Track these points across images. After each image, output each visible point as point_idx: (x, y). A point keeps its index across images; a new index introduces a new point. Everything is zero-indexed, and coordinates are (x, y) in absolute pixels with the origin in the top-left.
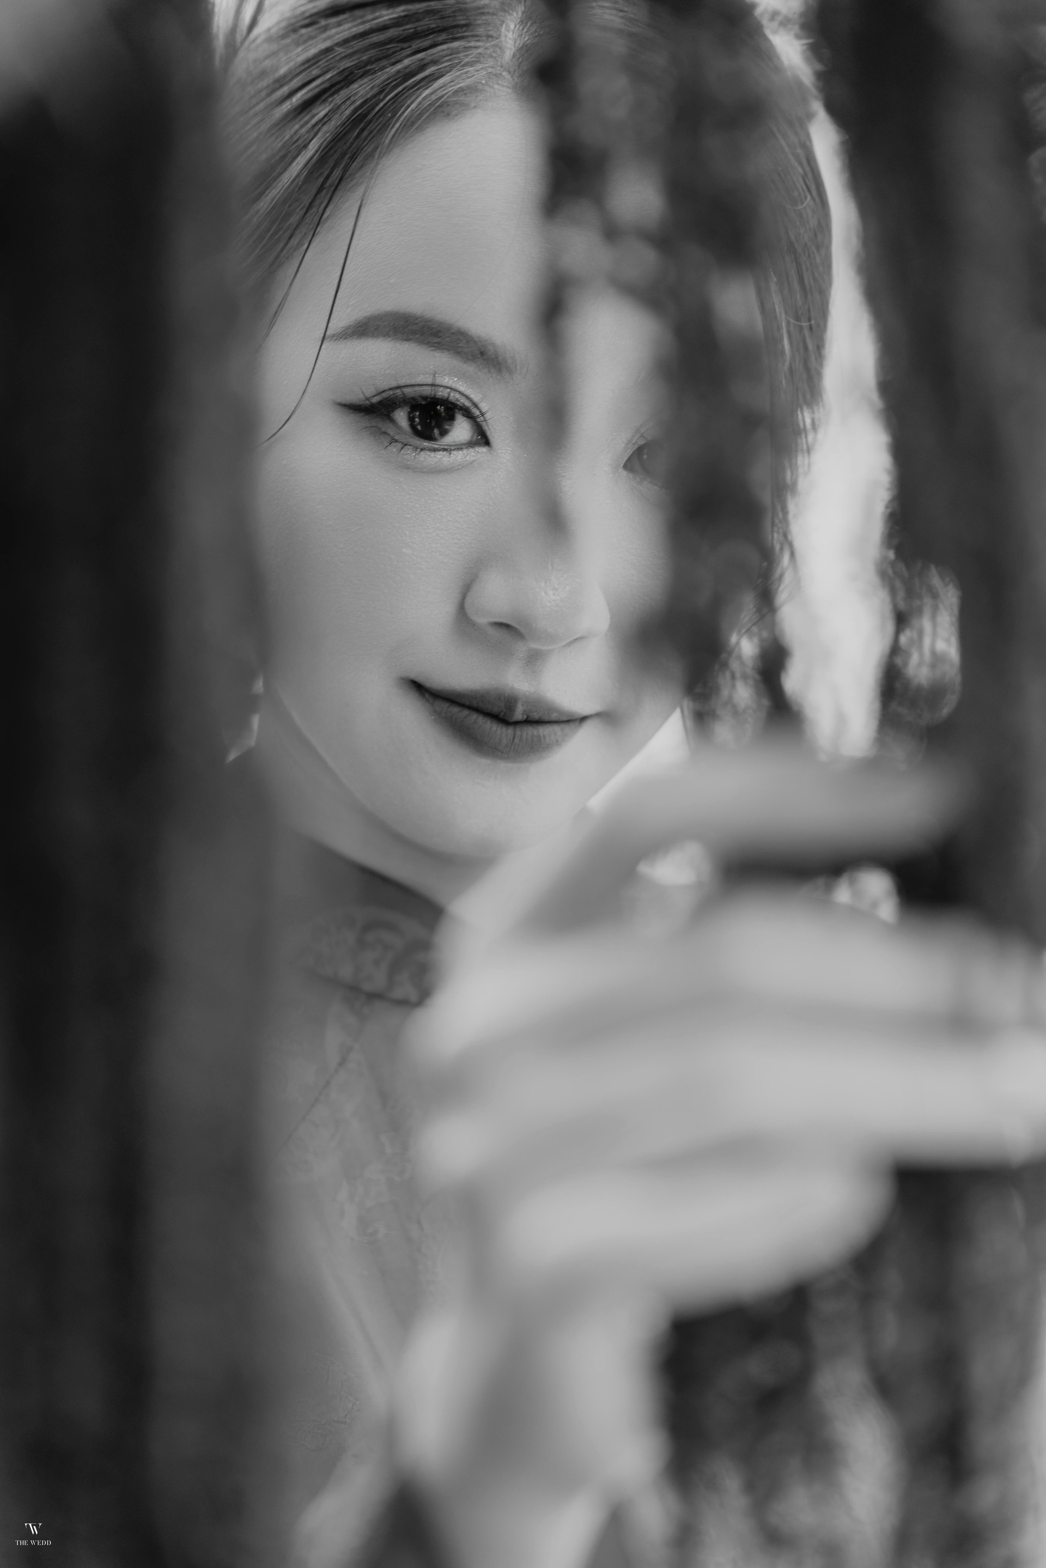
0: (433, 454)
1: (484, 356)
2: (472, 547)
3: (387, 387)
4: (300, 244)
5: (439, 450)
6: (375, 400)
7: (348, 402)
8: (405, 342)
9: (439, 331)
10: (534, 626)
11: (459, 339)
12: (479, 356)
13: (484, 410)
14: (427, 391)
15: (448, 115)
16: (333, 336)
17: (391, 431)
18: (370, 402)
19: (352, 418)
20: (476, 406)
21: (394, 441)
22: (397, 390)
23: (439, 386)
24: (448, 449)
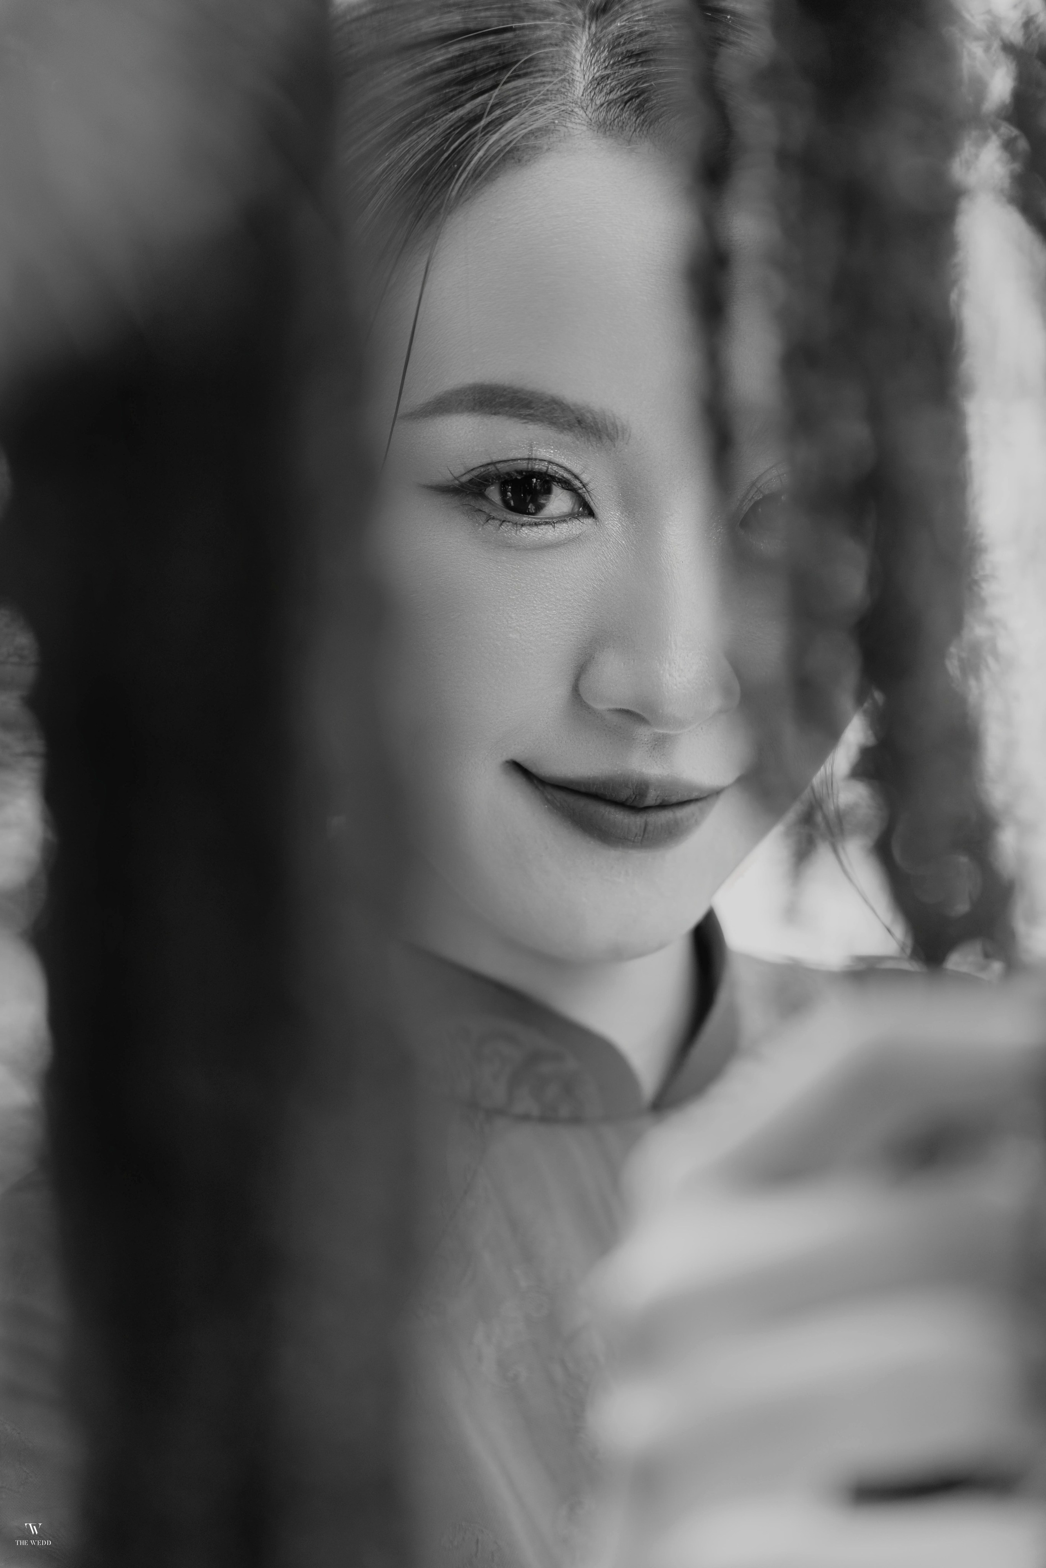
0: (535, 529)
1: (582, 425)
2: (585, 627)
3: (476, 466)
5: (541, 524)
6: (466, 478)
7: (434, 484)
8: (493, 416)
9: (531, 402)
10: (661, 711)
11: (553, 409)
12: (577, 425)
13: (585, 481)
14: (523, 465)
15: (520, 161)
16: (406, 415)
17: (486, 508)
18: (459, 481)
19: (441, 500)
20: (576, 477)
21: (489, 518)
22: (490, 467)
23: (536, 459)
24: (547, 523)
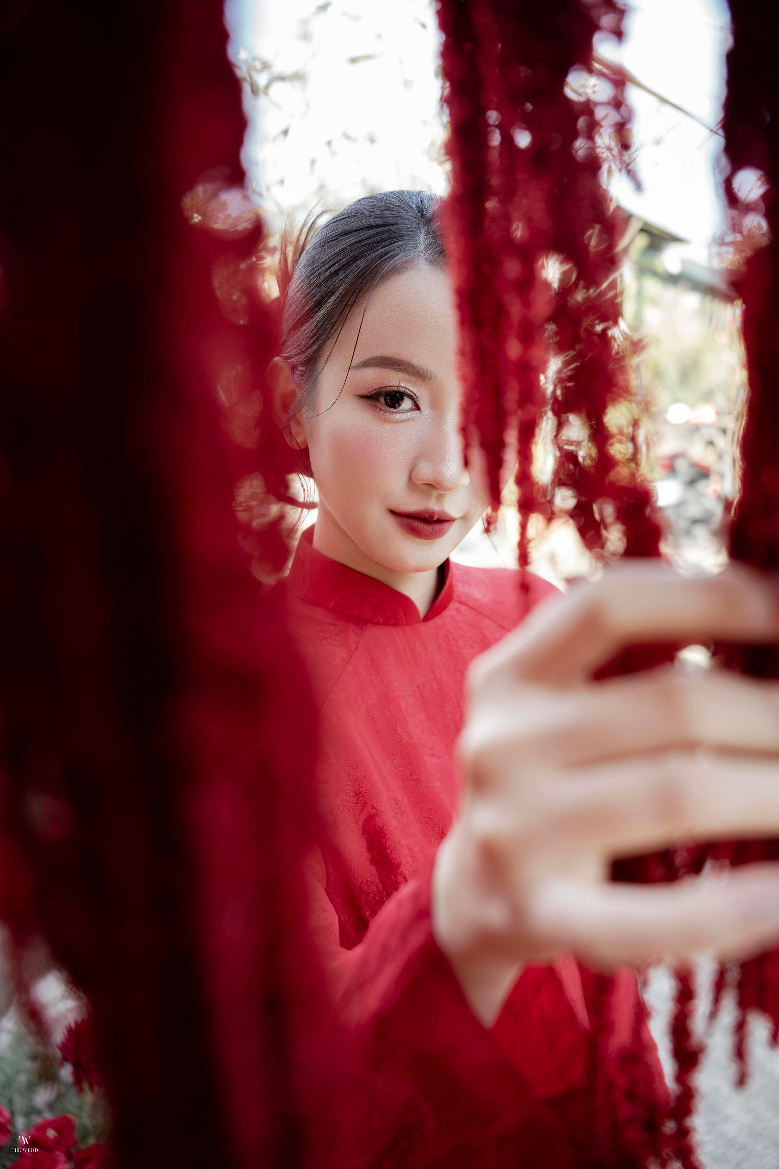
0: (397, 414)
1: (418, 374)
3: (377, 388)
4: (337, 329)
5: (400, 413)
6: (372, 393)
7: (360, 395)
8: (385, 369)
9: (400, 364)
10: (443, 484)
11: (408, 367)
13: (418, 396)
14: (396, 389)
15: (399, 272)
16: (353, 367)
17: (380, 405)
19: (362, 401)
20: (415, 395)
21: (381, 409)
22: (382, 389)
23: (400, 387)
24: (402, 412)
